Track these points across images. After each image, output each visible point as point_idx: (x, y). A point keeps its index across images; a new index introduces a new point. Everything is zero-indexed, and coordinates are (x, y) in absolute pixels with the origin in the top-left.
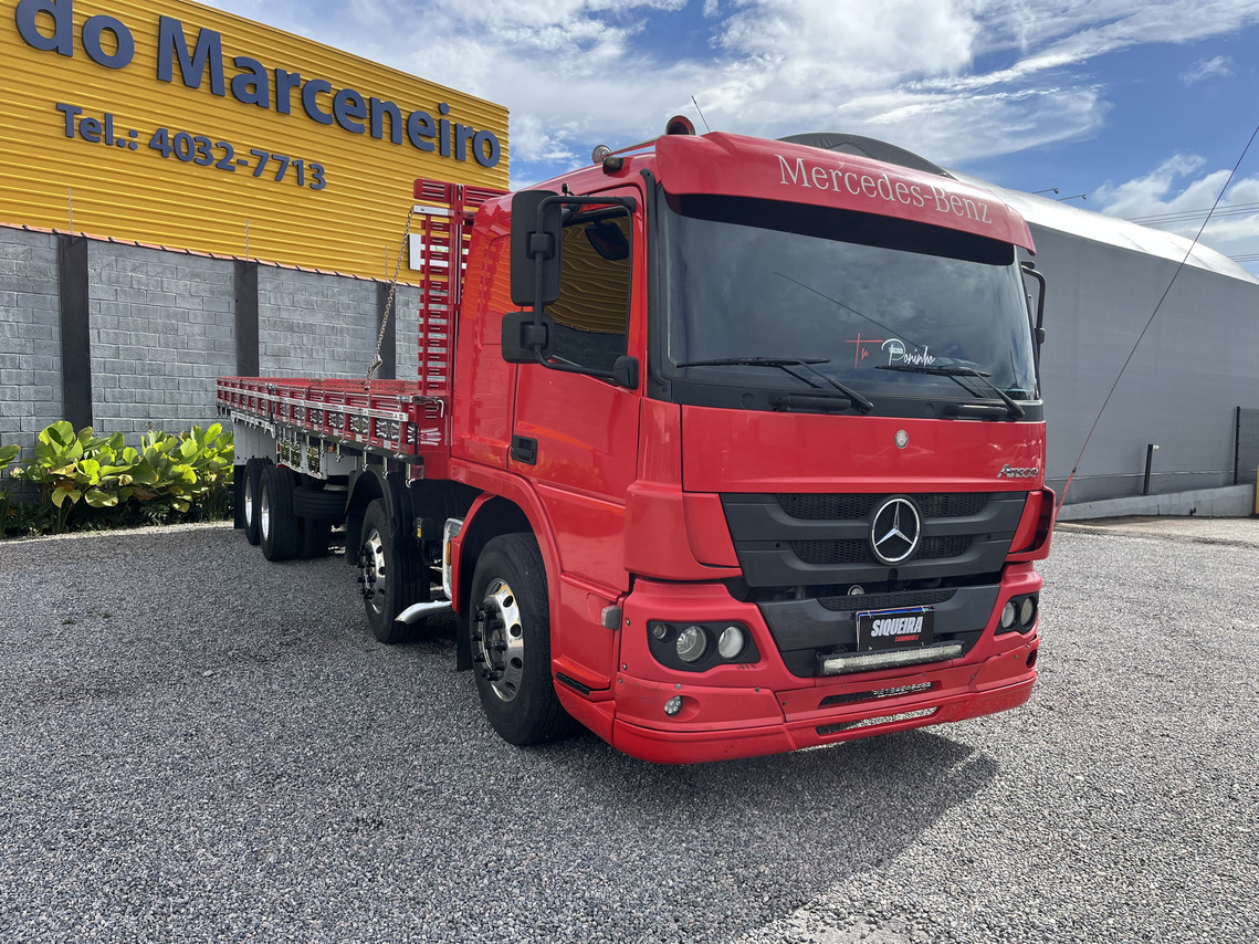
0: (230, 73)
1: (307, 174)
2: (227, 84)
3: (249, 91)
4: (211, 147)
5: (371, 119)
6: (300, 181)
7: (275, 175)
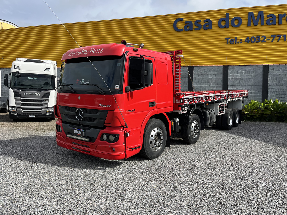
0: (266, 19)
2: (265, 22)
3: (271, 22)
4: (260, 38)
6: (285, 40)
7: (277, 40)
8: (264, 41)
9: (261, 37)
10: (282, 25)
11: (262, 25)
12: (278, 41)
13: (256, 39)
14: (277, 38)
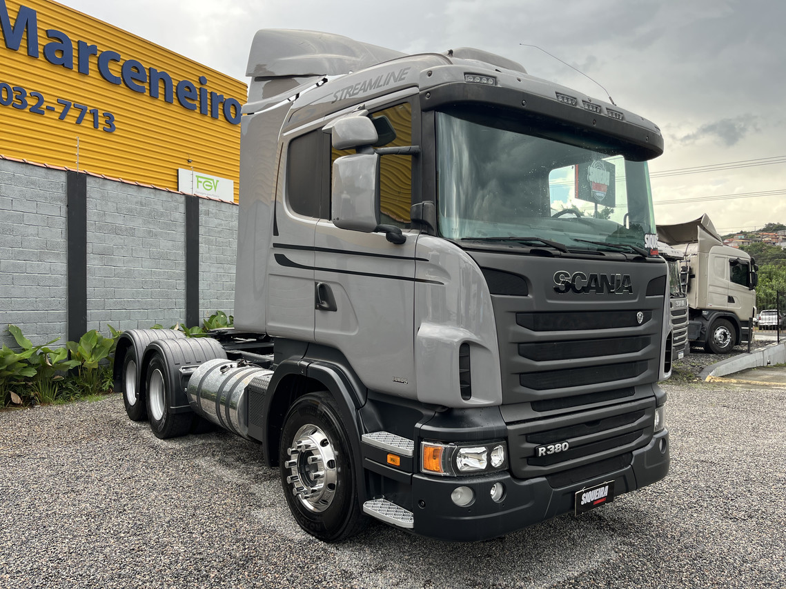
0: (43, 41)
1: (101, 121)
2: (40, 49)
3: (58, 56)
4: (26, 95)
5: (150, 84)
6: (96, 125)
7: (76, 119)
8: (36, 110)
9: (28, 92)
10: (87, 78)
11: (32, 54)
12: (79, 121)
13: (14, 95)
14: (74, 113)
